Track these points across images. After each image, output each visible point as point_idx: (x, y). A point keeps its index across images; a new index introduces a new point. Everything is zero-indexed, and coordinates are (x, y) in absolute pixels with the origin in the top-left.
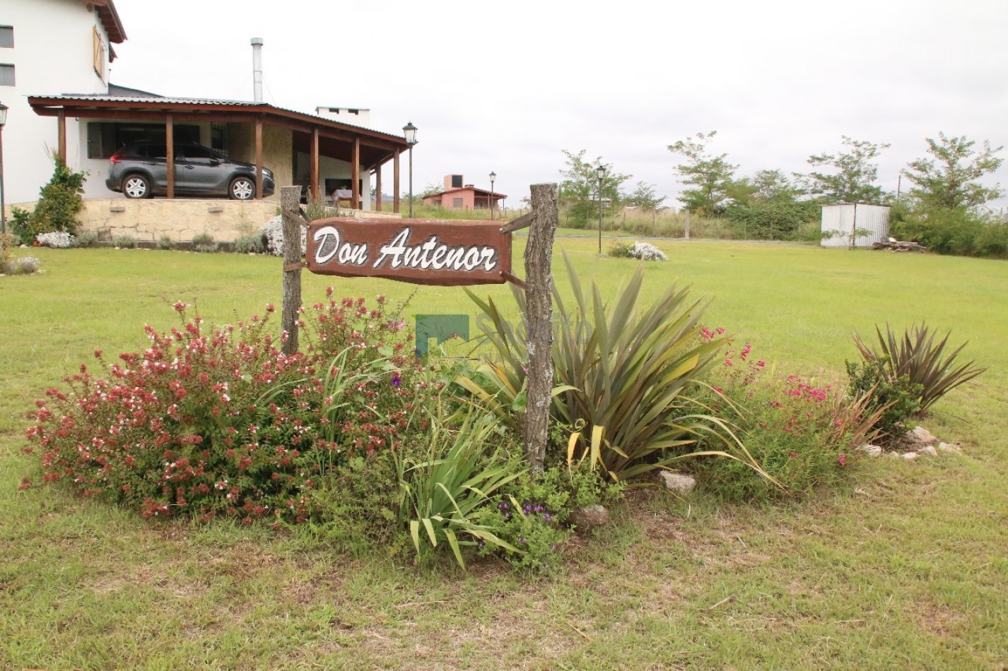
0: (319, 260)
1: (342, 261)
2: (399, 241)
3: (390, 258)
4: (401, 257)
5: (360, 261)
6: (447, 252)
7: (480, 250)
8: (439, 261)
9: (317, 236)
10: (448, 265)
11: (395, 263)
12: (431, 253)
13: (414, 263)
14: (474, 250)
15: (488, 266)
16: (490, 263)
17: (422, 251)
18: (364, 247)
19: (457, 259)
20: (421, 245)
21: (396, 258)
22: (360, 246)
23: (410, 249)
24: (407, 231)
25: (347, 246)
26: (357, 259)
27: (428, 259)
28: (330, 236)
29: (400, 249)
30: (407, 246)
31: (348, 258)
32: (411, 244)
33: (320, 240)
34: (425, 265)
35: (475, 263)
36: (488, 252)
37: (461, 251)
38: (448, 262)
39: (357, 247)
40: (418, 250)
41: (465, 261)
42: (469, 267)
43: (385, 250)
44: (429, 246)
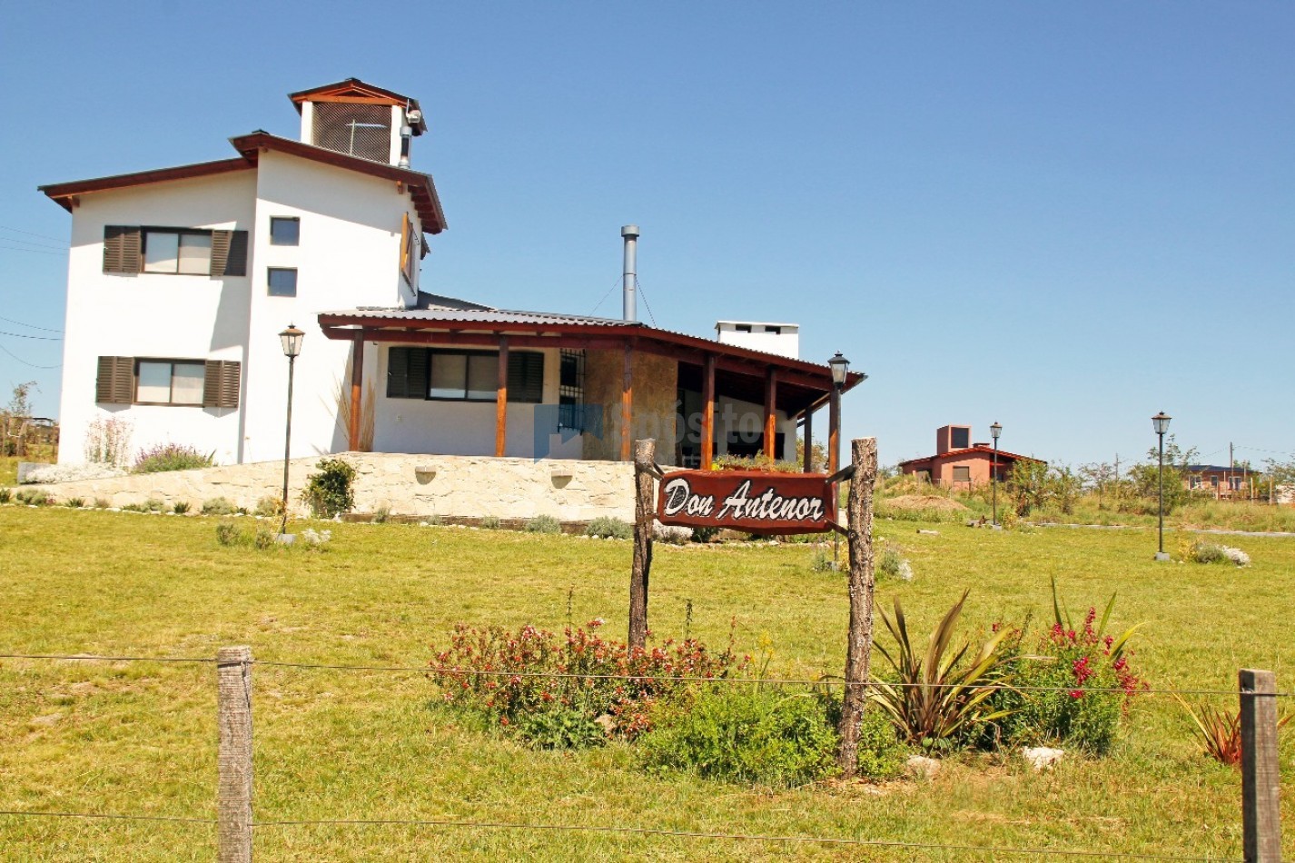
0: (669, 511)
1: (690, 512)
2: (742, 491)
3: (733, 508)
4: (743, 508)
5: (707, 512)
6: (782, 503)
7: (809, 501)
8: (775, 511)
9: (668, 489)
10: (783, 516)
11: (737, 513)
12: (769, 503)
13: (754, 514)
14: (805, 501)
15: (816, 516)
16: (819, 512)
17: (762, 502)
18: (711, 499)
19: (790, 510)
20: (761, 496)
21: (738, 509)
22: (707, 498)
23: (751, 501)
24: (748, 483)
25: (696, 498)
26: (704, 510)
27: (766, 510)
28: (681, 489)
29: (742, 501)
30: (748, 498)
31: (696, 509)
32: (752, 496)
33: (671, 492)
34: (763, 515)
35: (806, 513)
36: (816, 503)
37: (794, 501)
38: (783, 512)
39: (705, 499)
40: (758, 500)
41: (797, 511)
42: (800, 517)
43: (730, 502)
44: (767, 497)
